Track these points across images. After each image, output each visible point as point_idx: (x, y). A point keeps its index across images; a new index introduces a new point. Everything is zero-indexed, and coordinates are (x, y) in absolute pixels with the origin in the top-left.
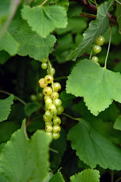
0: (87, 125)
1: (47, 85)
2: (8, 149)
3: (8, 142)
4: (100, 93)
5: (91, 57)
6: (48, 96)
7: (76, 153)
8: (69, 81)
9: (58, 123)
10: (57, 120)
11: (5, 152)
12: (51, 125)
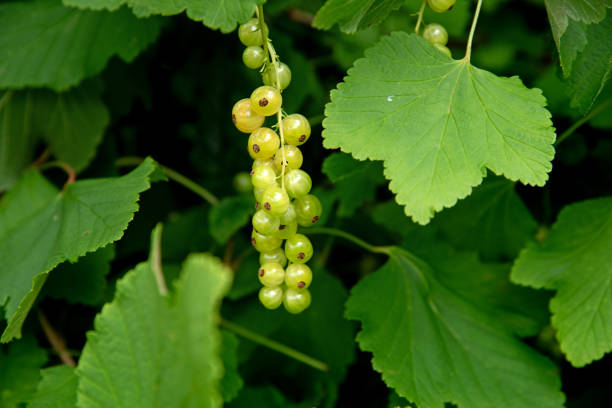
0: (416, 269)
1: (261, 121)
2: (106, 329)
3: (107, 308)
4: (443, 149)
5: (422, 27)
6: (266, 161)
7: (373, 361)
8: (333, 106)
9: (301, 256)
10: (300, 244)
11: (96, 341)
12: (280, 262)
